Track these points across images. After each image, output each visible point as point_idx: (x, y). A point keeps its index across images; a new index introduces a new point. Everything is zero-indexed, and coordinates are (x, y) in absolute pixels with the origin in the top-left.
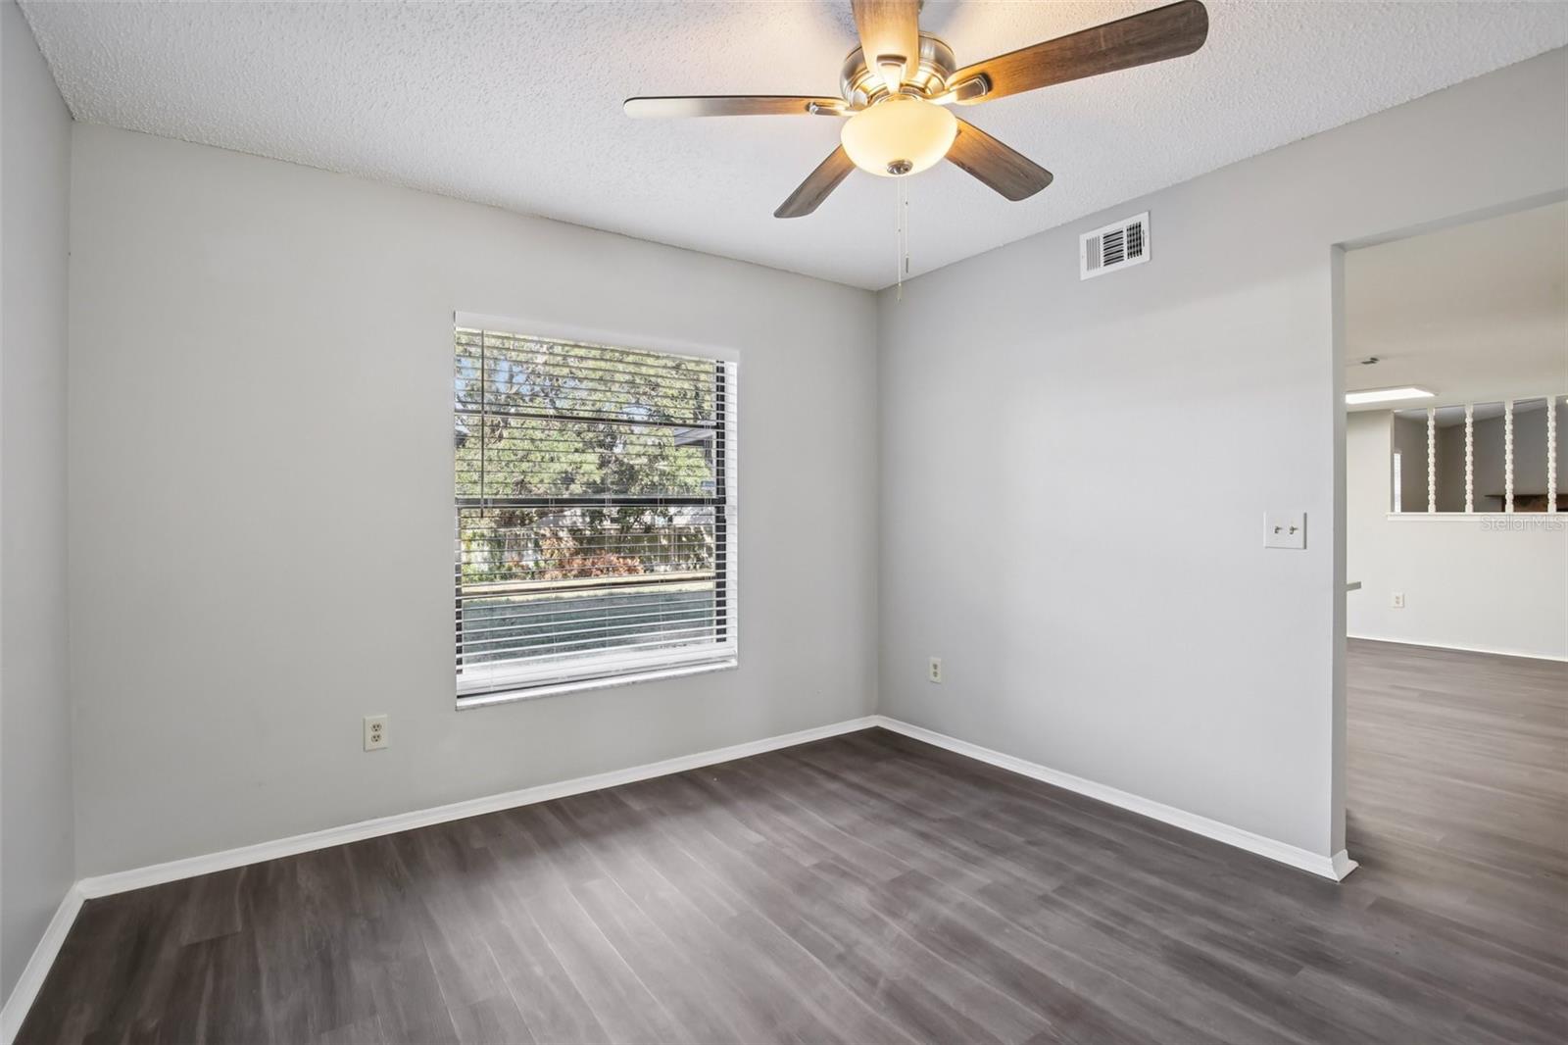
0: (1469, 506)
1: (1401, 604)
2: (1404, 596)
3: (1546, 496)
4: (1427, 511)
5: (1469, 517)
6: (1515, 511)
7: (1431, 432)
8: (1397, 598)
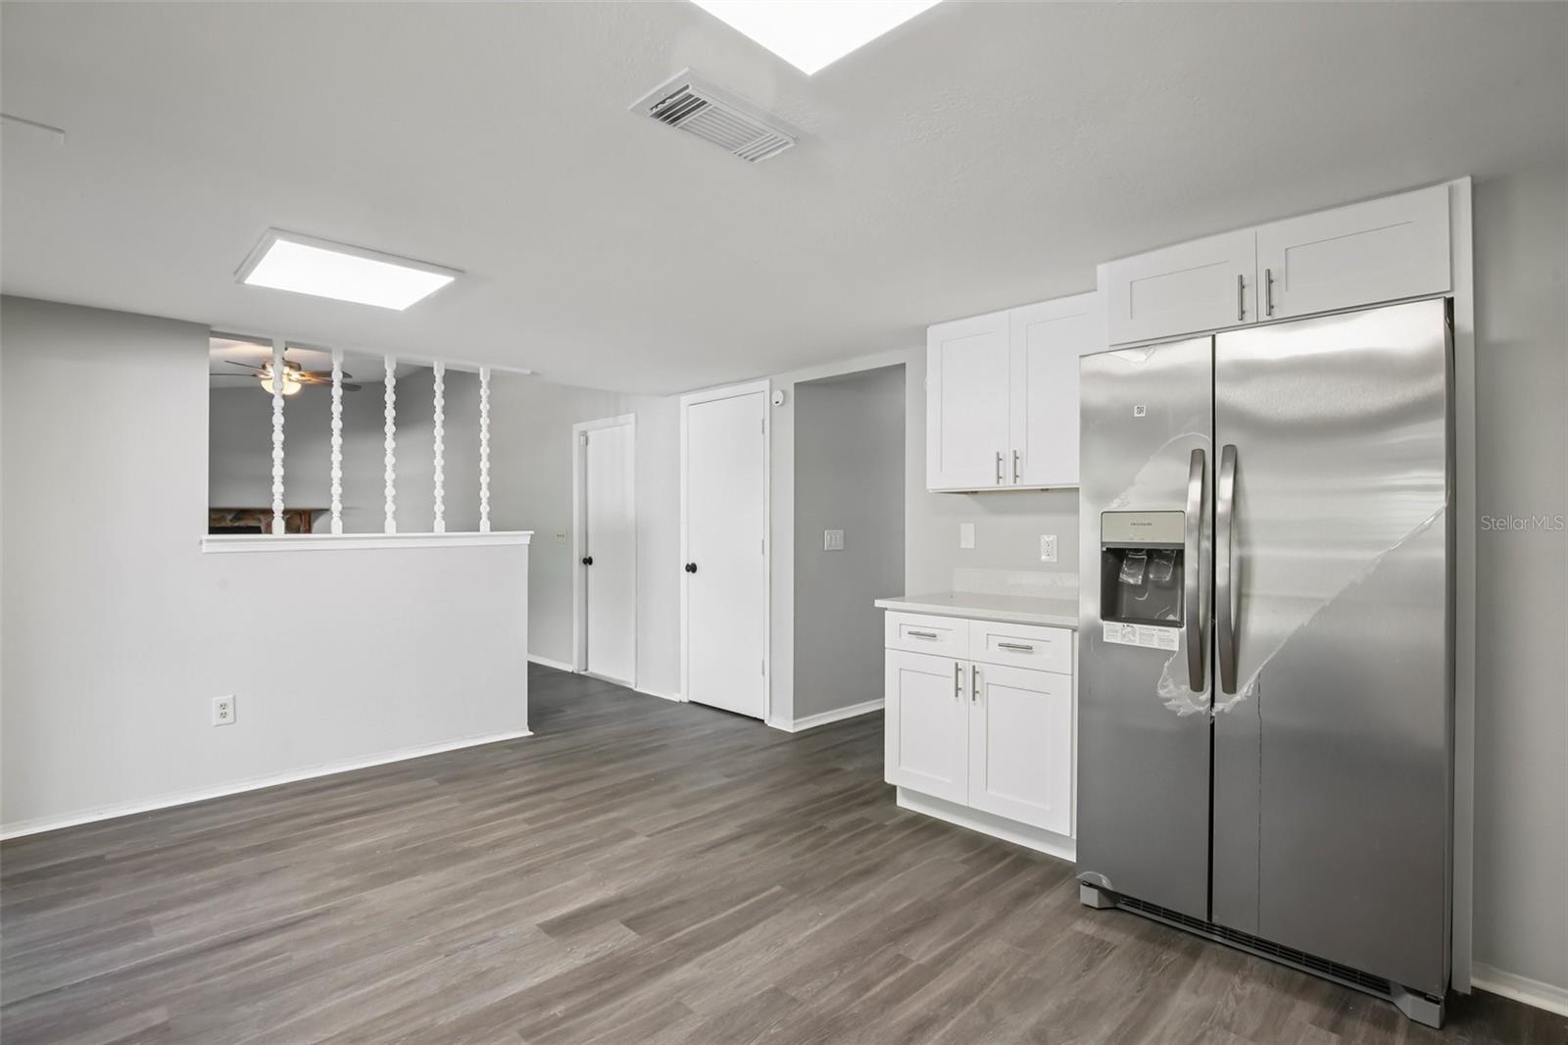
8: (222, 705)
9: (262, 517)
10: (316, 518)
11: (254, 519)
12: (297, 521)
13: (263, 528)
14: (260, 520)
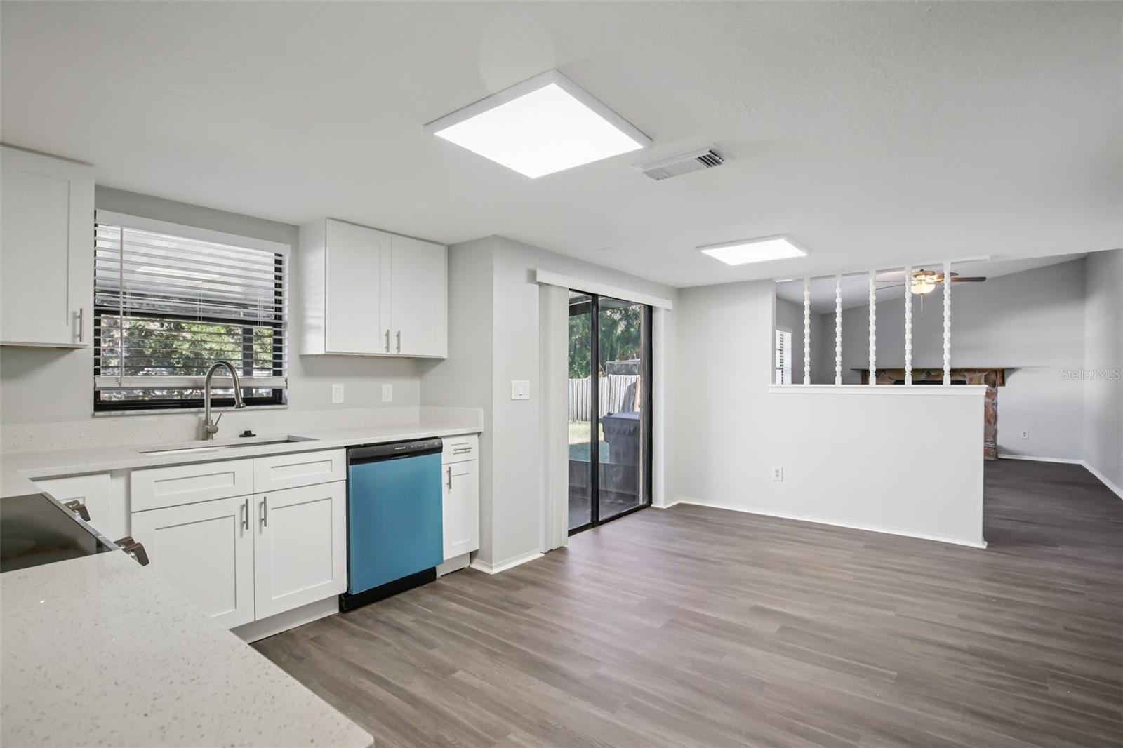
0: (838, 379)
1: (780, 478)
2: (782, 469)
3: (904, 370)
4: (803, 383)
5: (838, 390)
6: (877, 383)
7: (807, 312)
8: (777, 471)
9: (966, 374)
10: (1009, 375)
11: (960, 376)
12: (993, 376)
13: (967, 382)
14: (964, 376)
